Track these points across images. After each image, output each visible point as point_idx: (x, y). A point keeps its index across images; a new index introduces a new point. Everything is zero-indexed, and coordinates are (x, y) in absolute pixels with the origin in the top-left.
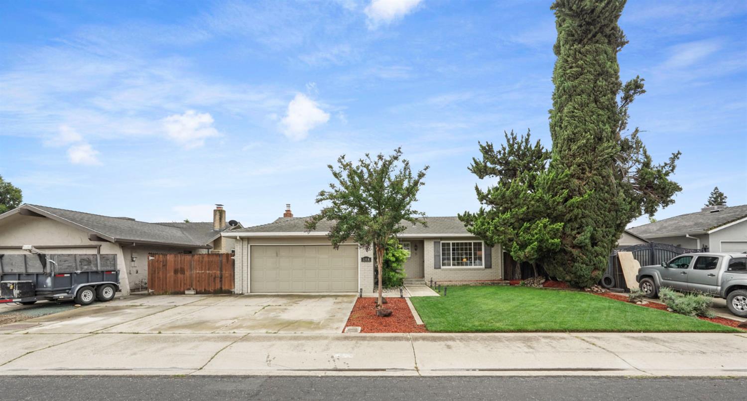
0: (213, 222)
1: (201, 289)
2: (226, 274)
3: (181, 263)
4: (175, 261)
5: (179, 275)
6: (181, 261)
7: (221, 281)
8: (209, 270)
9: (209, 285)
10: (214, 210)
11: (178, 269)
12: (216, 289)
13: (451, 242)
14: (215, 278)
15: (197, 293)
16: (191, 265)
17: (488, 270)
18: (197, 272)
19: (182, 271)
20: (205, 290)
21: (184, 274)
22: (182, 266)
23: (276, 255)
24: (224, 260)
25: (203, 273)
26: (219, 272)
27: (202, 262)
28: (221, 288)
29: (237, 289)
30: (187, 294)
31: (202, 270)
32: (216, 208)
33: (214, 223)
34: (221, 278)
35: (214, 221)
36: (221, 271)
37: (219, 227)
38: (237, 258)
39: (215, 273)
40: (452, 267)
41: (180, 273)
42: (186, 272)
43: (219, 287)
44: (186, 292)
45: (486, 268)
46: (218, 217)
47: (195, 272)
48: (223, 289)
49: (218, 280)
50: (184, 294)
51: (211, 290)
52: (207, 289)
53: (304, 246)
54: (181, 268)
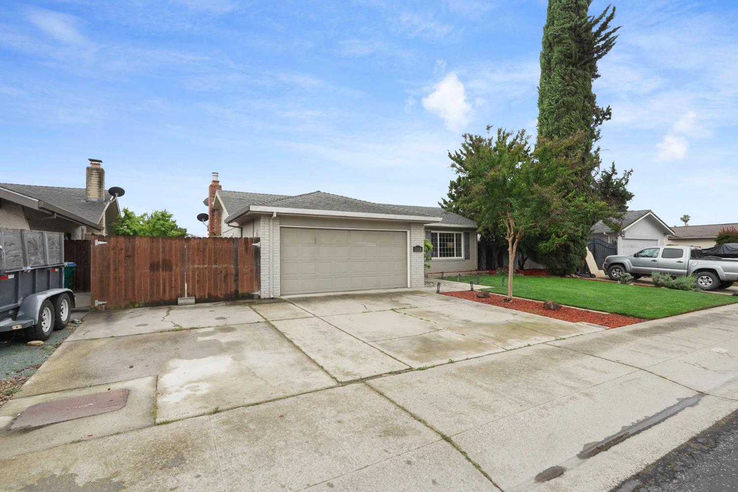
0: (85, 187)
1: (202, 294)
2: (245, 269)
3: (164, 252)
4: (152, 249)
5: (161, 273)
6: (164, 248)
7: (236, 280)
8: (215, 263)
9: (216, 287)
10: (88, 169)
11: (158, 262)
12: (229, 292)
13: (438, 232)
14: (226, 276)
15: (197, 302)
16: (183, 256)
17: (467, 261)
18: (196, 266)
19: (167, 265)
20: (209, 295)
21: (171, 270)
22: (167, 258)
23: (314, 242)
24: (241, 248)
25: (206, 268)
26: (233, 266)
27: (204, 249)
28: (237, 291)
29: (265, 291)
30: (182, 304)
31: (204, 264)
32: (90, 166)
33: (87, 189)
34: (237, 275)
35: (87, 186)
36: (236, 264)
37: (97, 196)
38: (264, 245)
39: (227, 269)
40: (439, 258)
41: (163, 270)
42: (174, 267)
43: (233, 290)
44: (180, 301)
45: (466, 259)
46: (95, 180)
47: (191, 267)
48: (240, 291)
49: (231, 279)
50: (176, 303)
51: (219, 295)
52: (213, 294)
53: (349, 230)
54: (164, 260)
